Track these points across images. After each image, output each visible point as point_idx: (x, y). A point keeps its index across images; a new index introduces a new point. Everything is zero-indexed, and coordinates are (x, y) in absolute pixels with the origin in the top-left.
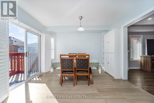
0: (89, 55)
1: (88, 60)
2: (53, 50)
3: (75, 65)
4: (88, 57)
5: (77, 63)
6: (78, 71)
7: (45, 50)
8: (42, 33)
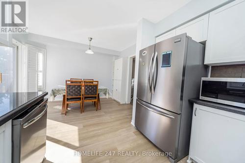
0: (98, 82)
1: (96, 86)
2: (41, 72)
3: (83, 92)
4: (97, 83)
5: (86, 89)
6: (85, 98)
7: (28, 73)
8: (20, 42)
